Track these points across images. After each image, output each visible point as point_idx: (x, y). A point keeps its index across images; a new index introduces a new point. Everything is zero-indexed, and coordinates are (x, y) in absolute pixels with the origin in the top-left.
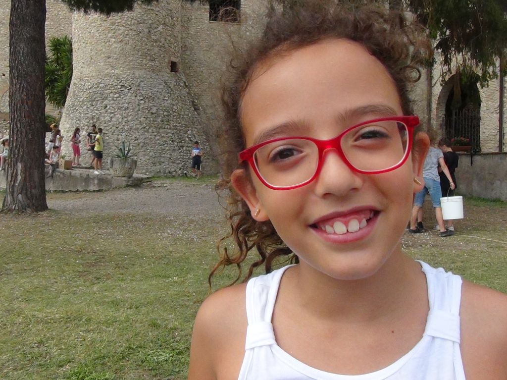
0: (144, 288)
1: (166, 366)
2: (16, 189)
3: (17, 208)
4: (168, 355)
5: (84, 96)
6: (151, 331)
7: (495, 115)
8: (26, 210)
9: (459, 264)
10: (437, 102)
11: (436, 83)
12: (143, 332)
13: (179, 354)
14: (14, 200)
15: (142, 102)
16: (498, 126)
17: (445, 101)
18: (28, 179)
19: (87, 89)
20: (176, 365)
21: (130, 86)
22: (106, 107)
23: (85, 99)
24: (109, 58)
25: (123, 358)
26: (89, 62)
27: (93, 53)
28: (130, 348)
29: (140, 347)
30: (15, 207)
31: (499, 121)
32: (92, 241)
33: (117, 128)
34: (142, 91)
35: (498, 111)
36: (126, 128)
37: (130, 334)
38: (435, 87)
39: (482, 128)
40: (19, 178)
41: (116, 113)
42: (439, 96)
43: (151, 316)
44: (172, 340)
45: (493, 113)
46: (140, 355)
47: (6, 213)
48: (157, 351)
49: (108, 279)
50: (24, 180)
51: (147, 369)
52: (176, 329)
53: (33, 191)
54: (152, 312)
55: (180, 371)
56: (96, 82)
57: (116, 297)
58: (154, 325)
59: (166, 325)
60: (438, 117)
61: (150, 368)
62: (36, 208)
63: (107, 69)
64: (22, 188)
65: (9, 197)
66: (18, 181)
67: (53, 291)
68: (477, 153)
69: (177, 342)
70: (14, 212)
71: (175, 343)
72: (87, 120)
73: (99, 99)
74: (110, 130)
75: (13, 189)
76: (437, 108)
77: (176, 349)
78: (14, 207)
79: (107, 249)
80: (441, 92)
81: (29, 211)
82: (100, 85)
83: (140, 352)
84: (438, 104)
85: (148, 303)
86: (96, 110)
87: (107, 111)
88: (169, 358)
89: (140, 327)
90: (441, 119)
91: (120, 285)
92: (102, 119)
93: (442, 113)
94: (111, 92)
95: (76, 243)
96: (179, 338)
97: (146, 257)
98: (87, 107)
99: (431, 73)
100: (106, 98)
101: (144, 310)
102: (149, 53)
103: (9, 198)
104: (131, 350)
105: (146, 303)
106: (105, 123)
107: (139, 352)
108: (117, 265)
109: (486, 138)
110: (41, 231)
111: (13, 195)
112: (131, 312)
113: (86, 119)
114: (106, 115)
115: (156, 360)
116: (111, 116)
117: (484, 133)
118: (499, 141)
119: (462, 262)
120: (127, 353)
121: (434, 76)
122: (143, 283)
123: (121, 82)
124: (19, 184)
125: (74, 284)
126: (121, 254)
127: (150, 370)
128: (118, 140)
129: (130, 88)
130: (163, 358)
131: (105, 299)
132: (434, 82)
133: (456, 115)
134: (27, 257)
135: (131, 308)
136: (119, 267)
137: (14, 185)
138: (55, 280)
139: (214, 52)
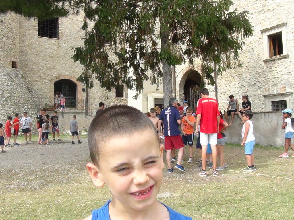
7: (213, 93)
10: (179, 86)
11: (178, 75)
17: (183, 85)
31: (215, 96)
35: (215, 91)
38: (177, 77)
42: (180, 82)
60: (180, 95)
76: (180, 90)
80: (181, 80)
93: (182, 93)
99: (175, 69)
121: (176, 71)
139: (42, 56)
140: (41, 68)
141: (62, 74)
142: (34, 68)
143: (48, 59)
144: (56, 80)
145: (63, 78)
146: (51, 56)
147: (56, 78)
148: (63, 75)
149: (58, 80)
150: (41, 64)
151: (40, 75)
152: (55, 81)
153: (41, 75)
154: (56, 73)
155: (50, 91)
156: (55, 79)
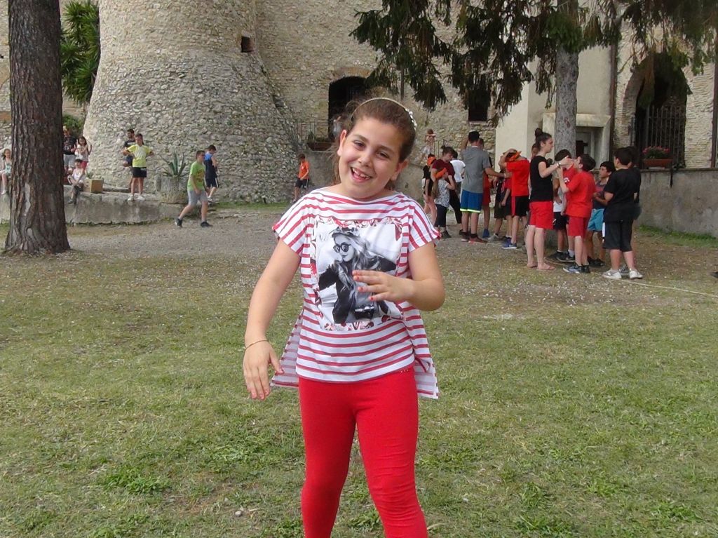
0: (207, 359)
1: (239, 467)
2: (24, 221)
3: (26, 248)
4: (242, 453)
5: (118, 86)
6: (218, 420)
7: (706, 114)
8: (38, 250)
9: (651, 326)
10: (624, 95)
11: (623, 68)
12: (206, 421)
13: (257, 450)
14: (21, 237)
15: (201, 96)
16: (711, 130)
17: (636, 94)
18: (40, 206)
19: (121, 77)
20: (253, 466)
21: (183, 73)
22: (149, 103)
23: (119, 91)
24: (152, 32)
25: (180, 456)
26: (123, 38)
27: (130, 24)
28: (189, 443)
29: (203, 442)
30: (23, 246)
31: (713, 122)
32: (132, 294)
33: (166, 133)
34: (200, 81)
35: (712, 108)
36: (178, 133)
37: (189, 424)
38: (622, 73)
39: (687, 134)
40: (28, 205)
41: (163, 112)
42: (628, 86)
43: (217, 399)
44: (247, 432)
45: (703, 111)
46: (203, 453)
47: (11, 256)
48: (226, 447)
49: (156, 347)
50: (36, 207)
51: (213, 471)
52: (253, 417)
53: (48, 223)
54: (220, 393)
55: (258, 474)
56: (134, 67)
57: (168, 372)
58: (222, 412)
59: (239, 412)
60: (625, 118)
61: (218, 470)
62: (53, 247)
63: (149, 48)
64: (33, 220)
65: (14, 231)
66: (27, 210)
67: (80, 364)
68: (681, 169)
69: (254, 434)
70: (22, 254)
71: (252, 437)
72: (123, 123)
73: (139, 91)
74: (156, 136)
75: (19, 220)
76: (625, 105)
77: (253, 444)
78: (21, 246)
79: (155, 306)
80: (629, 82)
81: (43, 251)
82: (141, 71)
83: (204, 449)
84: (625, 98)
85: (213, 381)
86: (135, 107)
87: (150, 109)
88: (243, 456)
89: (203, 414)
90: (630, 121)
91: (173, 356)
92: (144, 120)
93: (631, 112)
94: (157, 82)
95: (110, 297)
96: (257, 429)
97: (210, 316)
98: (122, 104)
99: (616, 53)
100: (150, 90)
101: (208, 390)
102: (210, 24)
103: (15, 234)
104: (190, 446)
105: (210, 381)
106: (148, 127)
107: (202, 448)
108: (169, 327)
109: (694, 147)
110: (61, 281)
111: (19, 230)
112: (189, 393)
113: (121, 120)
114: (150, 115)
115: (226, 460)
116: (157, 116)
117: (690, 140)
118: (712, 152)
119: (655, 324)
120: (184, 450)
121: (621, 58)
122: (205, 353)
123: (170, 67)
124: (28, 215)
125: (109, 354)
126: (174, 313)
127: (217, 472)
128: (167, 150)
129: (183, 75)
130: (235, 456)
131: (153, 376)
132: (620, 67)
133: (651, 115)
134: (42, 316)
135: (189, 388)
136: (172, 331)
137: (21, 216)
138: (82, 349)
139: (304, 22)
140: (301, 50)
141: (347, 66)
142: (287, 52)
143: (318, 29)
144: (333, 79)
145: (348, 75)
146: (323, 22)
147: (334, 75)
148: (348, 68)
149: (337, 79)
150: (302, 41)
151: (299, 68)
152: (332, 81)
153: (302, 69)
154: (333, 64)
155: (321, 105)
156: (332, 77)
